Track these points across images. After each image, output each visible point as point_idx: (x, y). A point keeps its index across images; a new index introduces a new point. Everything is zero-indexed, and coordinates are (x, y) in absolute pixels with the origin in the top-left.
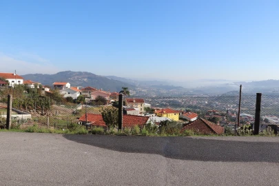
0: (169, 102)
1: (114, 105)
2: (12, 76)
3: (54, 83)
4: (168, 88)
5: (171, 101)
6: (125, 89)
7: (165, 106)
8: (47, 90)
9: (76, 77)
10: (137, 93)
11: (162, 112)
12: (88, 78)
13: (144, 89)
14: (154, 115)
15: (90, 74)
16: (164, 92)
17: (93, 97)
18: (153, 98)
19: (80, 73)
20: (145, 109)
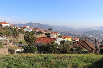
0: (68, 34)
1: (45, 35)
2: (5, 23)
3: (23, 26)
4: (68, 28)
5: (69, 33)
6: (51, 28)
7: (66, 35)
8: (19, 28)
9: (34, 25)
10: (56, 30)
11: (65, 37)
12: (38, 25)
13: (59, 29)
14: (61, 38)
15: (39, 23)
16: (66, 30)
17: (37, 31)
18: (62, 32)
19: (35, 23)
20: (58, 36)
